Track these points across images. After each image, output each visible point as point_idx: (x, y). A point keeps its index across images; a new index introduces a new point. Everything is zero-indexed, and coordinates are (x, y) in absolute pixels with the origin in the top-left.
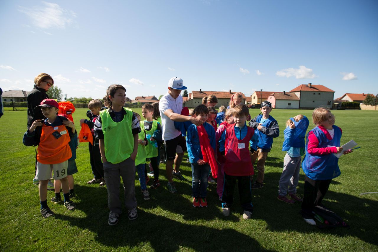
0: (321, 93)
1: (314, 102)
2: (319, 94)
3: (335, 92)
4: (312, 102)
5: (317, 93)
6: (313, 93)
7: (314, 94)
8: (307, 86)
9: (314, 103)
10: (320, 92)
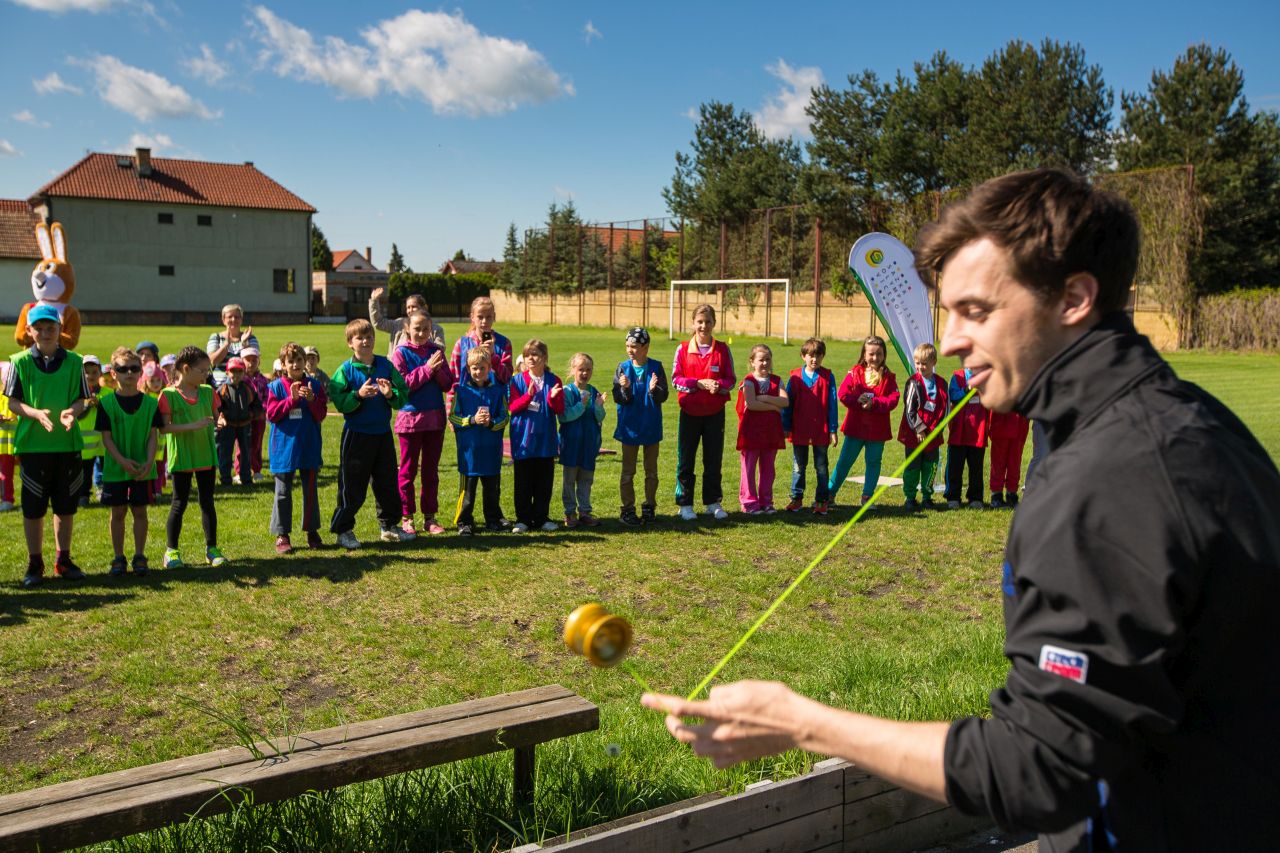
0: (217, 217)
1: (167, 271)
2: (204, 221)
3: (314, 211)
4: (157, 270)
5: (185, 219)
6: (153, 213)
7: (165, 219)
8: (124, 165)
9: (166, 279)
10: (205, 212)
